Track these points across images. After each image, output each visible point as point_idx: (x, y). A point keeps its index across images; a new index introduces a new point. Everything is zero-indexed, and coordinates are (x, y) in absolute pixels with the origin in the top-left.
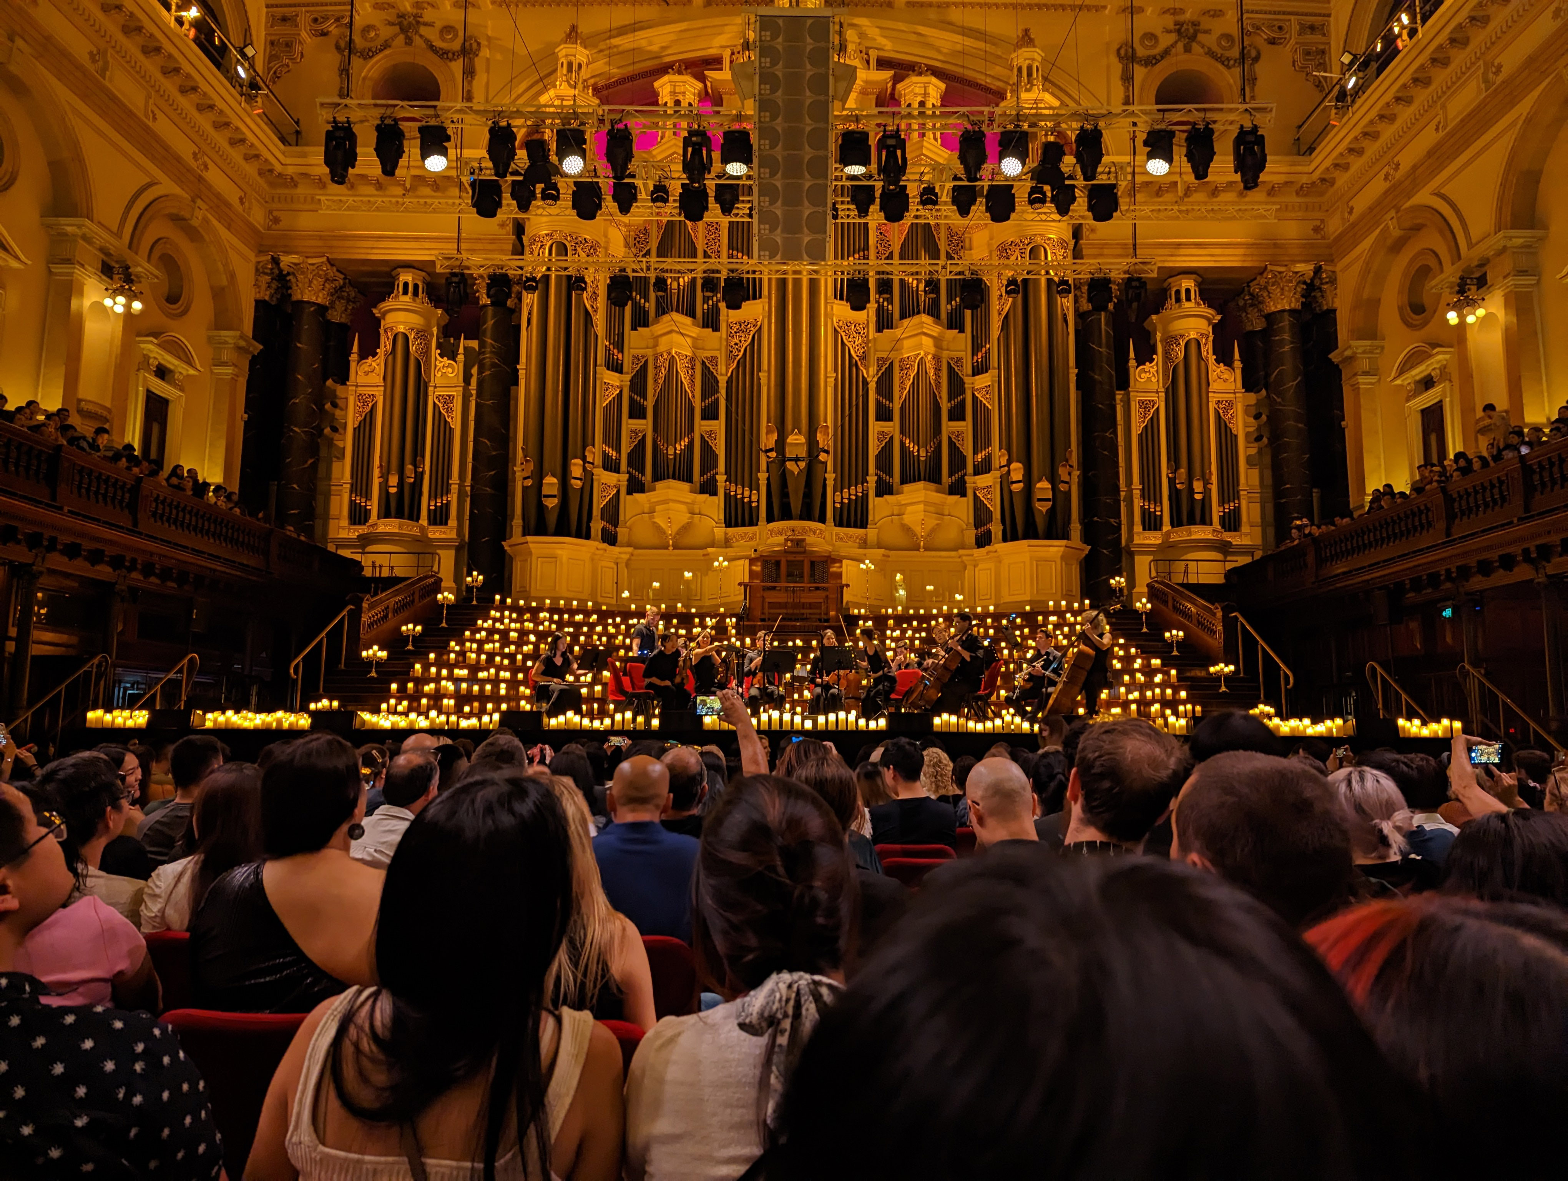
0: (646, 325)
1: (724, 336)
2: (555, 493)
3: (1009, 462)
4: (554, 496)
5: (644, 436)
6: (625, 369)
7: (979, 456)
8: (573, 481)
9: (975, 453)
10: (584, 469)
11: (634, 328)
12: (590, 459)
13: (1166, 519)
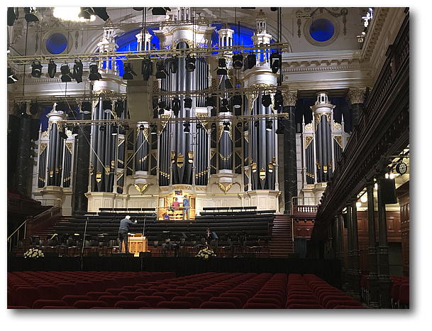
2: (100, 177)
7: (245, 160)
8: (106, 173)
10: (111, 168)
12: (113, 165)
13: (316, 180)
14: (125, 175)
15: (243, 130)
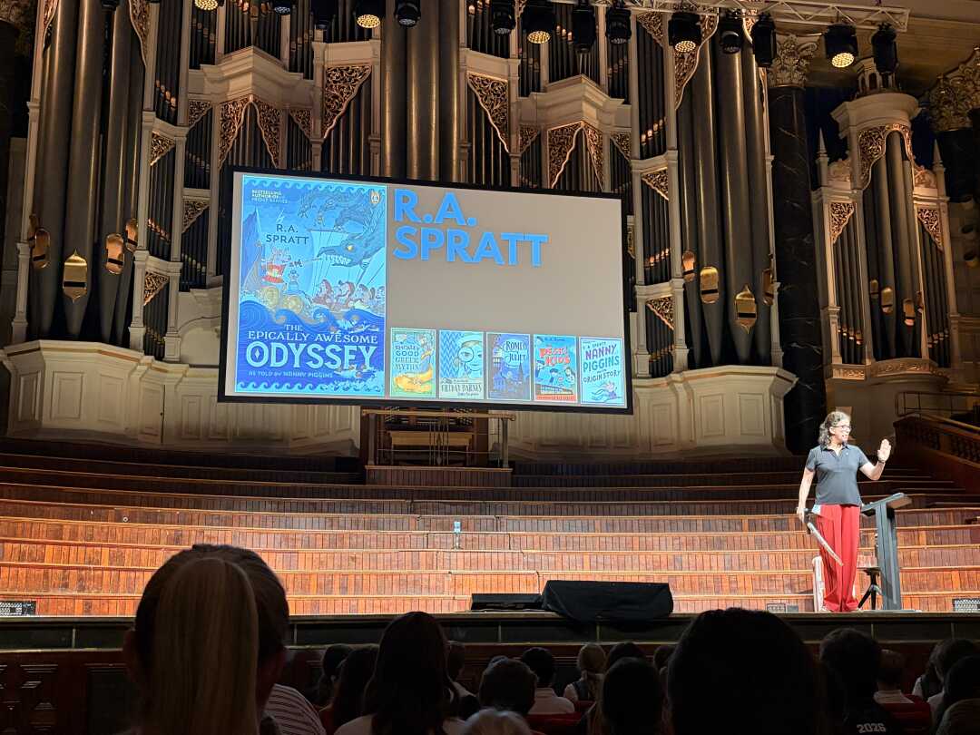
0: (210, 60)
1: (319, 84)
2: (83, 280)
3: (698, 267)
4: (82, 285)
5: (206, 212)
6: (181, 118)
7: (652, 260)
8: (109, 265)
9: (646, 256)
10: (124, 249)
11: (194, 65)
12: (131, 236)
13: (868, 348)
14: (174, 286)
15: (637, 153)
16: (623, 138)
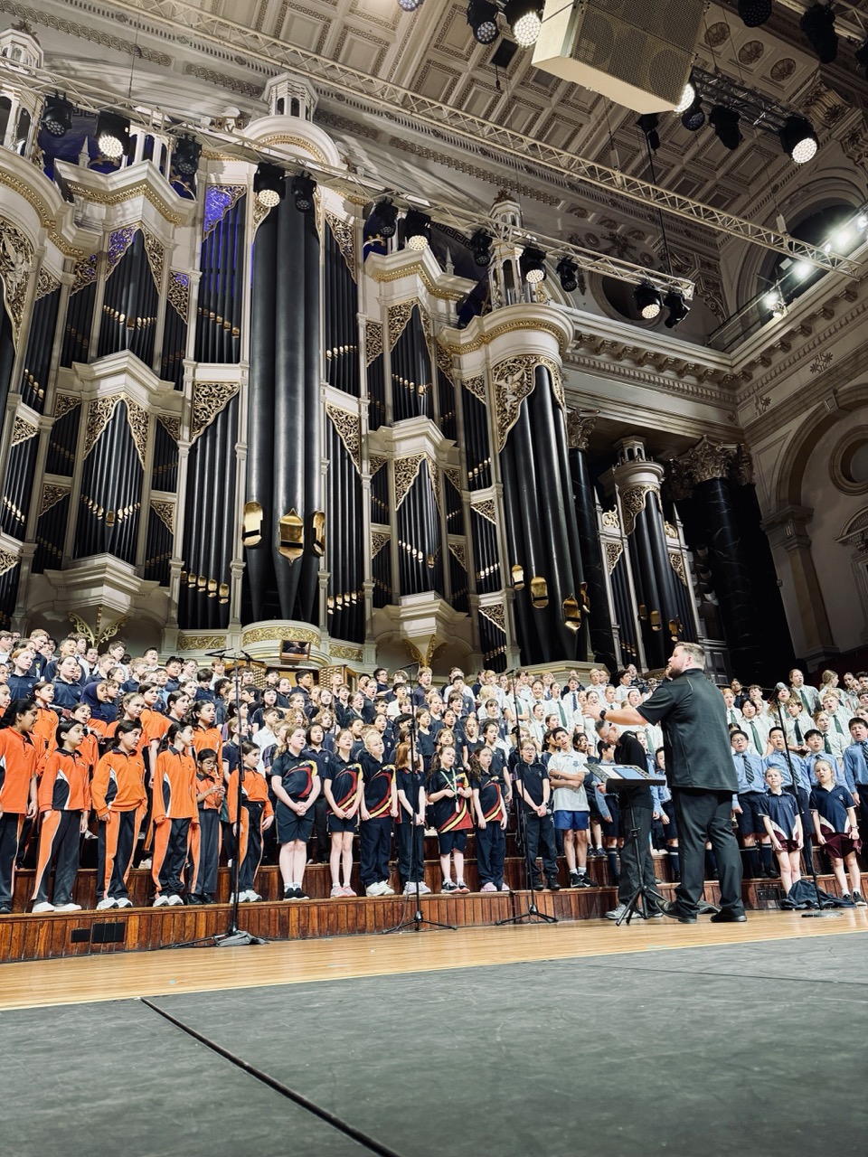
0: (83, 360)
3: (528, 577)
5: (67, 499)
6: (48, 408)
7: (482, 573)
9: (477, 570)
11: (66, 362)
13: (643, 661)
14: (27, 567)
15: (465, 486)
16: (454, 474)
